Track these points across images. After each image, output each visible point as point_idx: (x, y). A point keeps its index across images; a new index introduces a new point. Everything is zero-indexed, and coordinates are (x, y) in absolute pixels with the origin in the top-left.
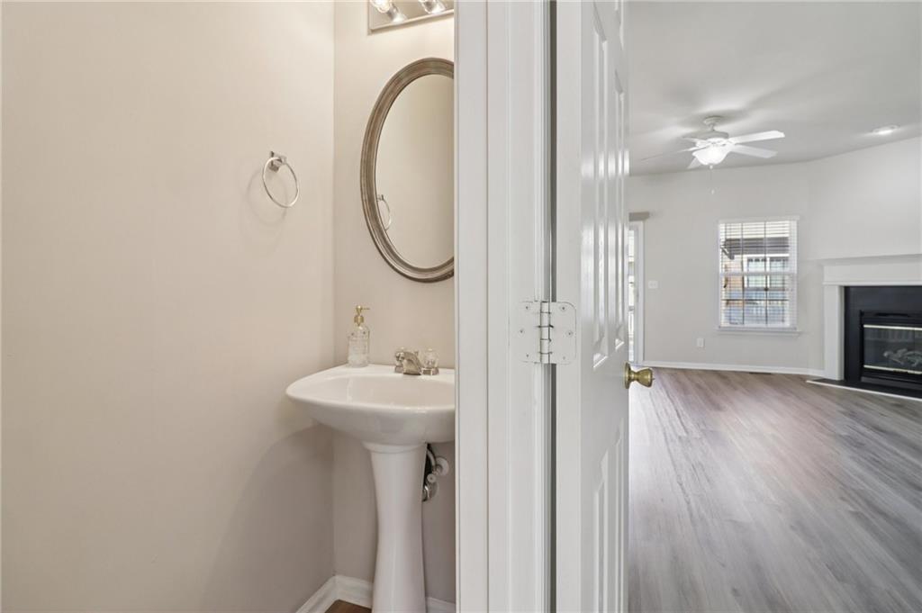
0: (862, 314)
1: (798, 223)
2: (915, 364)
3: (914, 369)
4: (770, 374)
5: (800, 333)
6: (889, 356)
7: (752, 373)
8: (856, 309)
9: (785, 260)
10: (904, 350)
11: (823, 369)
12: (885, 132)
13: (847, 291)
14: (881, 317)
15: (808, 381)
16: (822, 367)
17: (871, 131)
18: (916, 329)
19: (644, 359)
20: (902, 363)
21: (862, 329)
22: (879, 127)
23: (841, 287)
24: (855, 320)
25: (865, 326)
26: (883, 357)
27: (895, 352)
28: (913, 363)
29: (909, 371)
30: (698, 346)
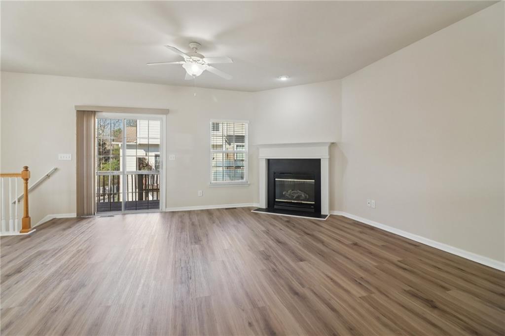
0: (275, 173)
1: (249, 125)
2: (294, 198)
3: (294, 200)
4: (235, 208)
5: (249, 185)
6: (285, 194)
7: (226, 209)
8: (272, 171)
9: (243, 146)
10: (291, 191)
11: (259, 203)
12: (284, 79)
13: (269, 161)
14: (282, 175)
15: (252, 211)
16: (258, 202)
17: (278, 77)
18: (295, 180)
19: (166, 207)
20: (290, 197)
21: (275, 180)
22: (282, 75)
23: (266, 159)
24: (272, 176)
25: (276, 179)
26: (282, 194)
27: (287, 192)
28: (294, 197)
29: (293, 201)
30: (199, 195)
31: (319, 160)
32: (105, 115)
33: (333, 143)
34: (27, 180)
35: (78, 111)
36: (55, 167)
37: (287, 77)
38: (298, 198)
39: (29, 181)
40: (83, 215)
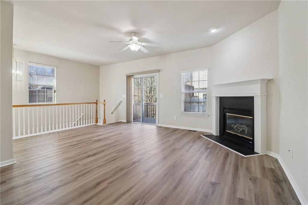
0: (224, 108)
2: (239, 131)
3: (238, 133)
6: (233, 127)
7: (190, 130)
8: (222, 106)
10: (238, 125)
13: (220, 98)
15: (201, 135)
19: (158, 124)
20: (236, 130)
21: (225, 114)
24: (222, 111)
26: (231, 127)
27: (235, 125)
30: (175, 119)
31: (252, 98)
32: (136, 76)
33: (269, 80)
34: (104, 105)
35: (127, 76)
36: (121, 100)
37: (216, 29)
38: (243, 132)
39: (105, 105)
40: (128, 122)
